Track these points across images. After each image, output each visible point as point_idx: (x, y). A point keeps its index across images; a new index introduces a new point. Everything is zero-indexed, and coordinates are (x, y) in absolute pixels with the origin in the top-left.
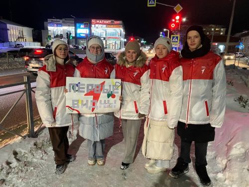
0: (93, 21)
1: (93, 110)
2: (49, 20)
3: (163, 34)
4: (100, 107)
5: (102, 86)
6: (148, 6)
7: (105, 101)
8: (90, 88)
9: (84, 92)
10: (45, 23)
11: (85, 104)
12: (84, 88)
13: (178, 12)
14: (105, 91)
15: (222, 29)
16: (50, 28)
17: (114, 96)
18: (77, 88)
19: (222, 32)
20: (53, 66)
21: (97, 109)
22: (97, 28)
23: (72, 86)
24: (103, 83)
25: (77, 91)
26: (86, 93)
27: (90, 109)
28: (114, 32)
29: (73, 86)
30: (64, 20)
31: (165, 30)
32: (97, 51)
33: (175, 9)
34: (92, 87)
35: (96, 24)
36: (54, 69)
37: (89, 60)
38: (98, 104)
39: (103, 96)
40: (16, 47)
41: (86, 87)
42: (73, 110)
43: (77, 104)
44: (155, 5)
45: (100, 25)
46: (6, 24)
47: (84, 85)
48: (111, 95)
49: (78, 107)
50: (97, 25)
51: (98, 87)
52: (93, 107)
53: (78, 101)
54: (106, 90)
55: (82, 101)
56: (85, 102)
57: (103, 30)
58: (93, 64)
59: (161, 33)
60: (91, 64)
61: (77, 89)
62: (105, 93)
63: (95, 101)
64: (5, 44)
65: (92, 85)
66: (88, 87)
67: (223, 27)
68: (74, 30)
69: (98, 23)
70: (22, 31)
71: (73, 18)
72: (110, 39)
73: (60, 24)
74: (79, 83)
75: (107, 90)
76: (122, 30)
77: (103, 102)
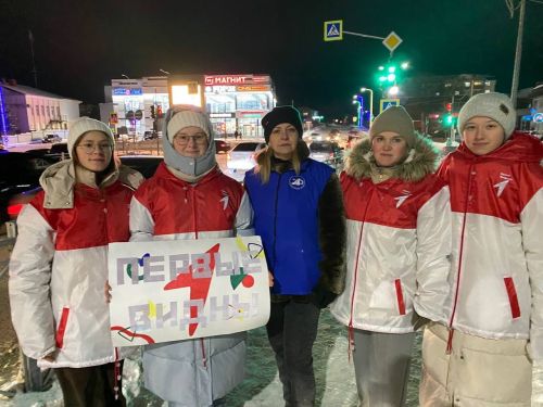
0: (207, 78)
1: (193, 328)
2: (115, 83)
3: (359, 99)
4: (213, 317)
5: (212, 258)
6: (326, 39)
7: (226, 298)
8: (179, 264)
9: (162, 278)
10: (106, 88)
11: (168, 316)
12: (161, 268)
13: (392, 50)
14: (224, 269)
15: (488, 83)
16: (116, 99)
17: (249, 282)
18: (141, 271)
19: (488, 88)
20: (64, 192)
21: (204, 326)
22: (217, 93)
23: (125, 266)
24: (216, 249)
25: (141, 278)
26: (168, 280)
27: (182, 328)
28: (254, 99)
29: (129, 267)
30: (145, 80)
31: (363, 90)
32: (195, 147)
33: (384, 42)
34: (186, 262)
35: (215, 84)
36: (67, 202)
37: (174, 172)
38: (205, 311)
39: (219, 285)
40: (46, 141)
41: (166, 264)
42: (134, 335)
43: (145, 317)
44: (340, 38)
45: (224, 88)
46: (23, 95)
47: (161, 259)
48: (241, 279)
49: (147, 326)
50: (215, 88)
51: (201, 261)
52: (194, 321)
53: (145, 308)
54: (225, 265)
55: (160, 307)
56: (166, 310)
57: (231, 96)
58: (188, 184)
59: (356, 97)
60: (180, 183)
61: (141, 274)
62: (224, 274)
63: (198, 302)
64: (22, 136)
65: (184, 257)
66: (173, 265)
67: (489, 79)
68: (167, 100)
69: (218, 84)
70: (58, 108)
71: (165, 75)
72: (246, 115)
73: (137, 89)
74: (147, 255)
75: (228, 265)
76: (270, 94)
77: (220, 303)
